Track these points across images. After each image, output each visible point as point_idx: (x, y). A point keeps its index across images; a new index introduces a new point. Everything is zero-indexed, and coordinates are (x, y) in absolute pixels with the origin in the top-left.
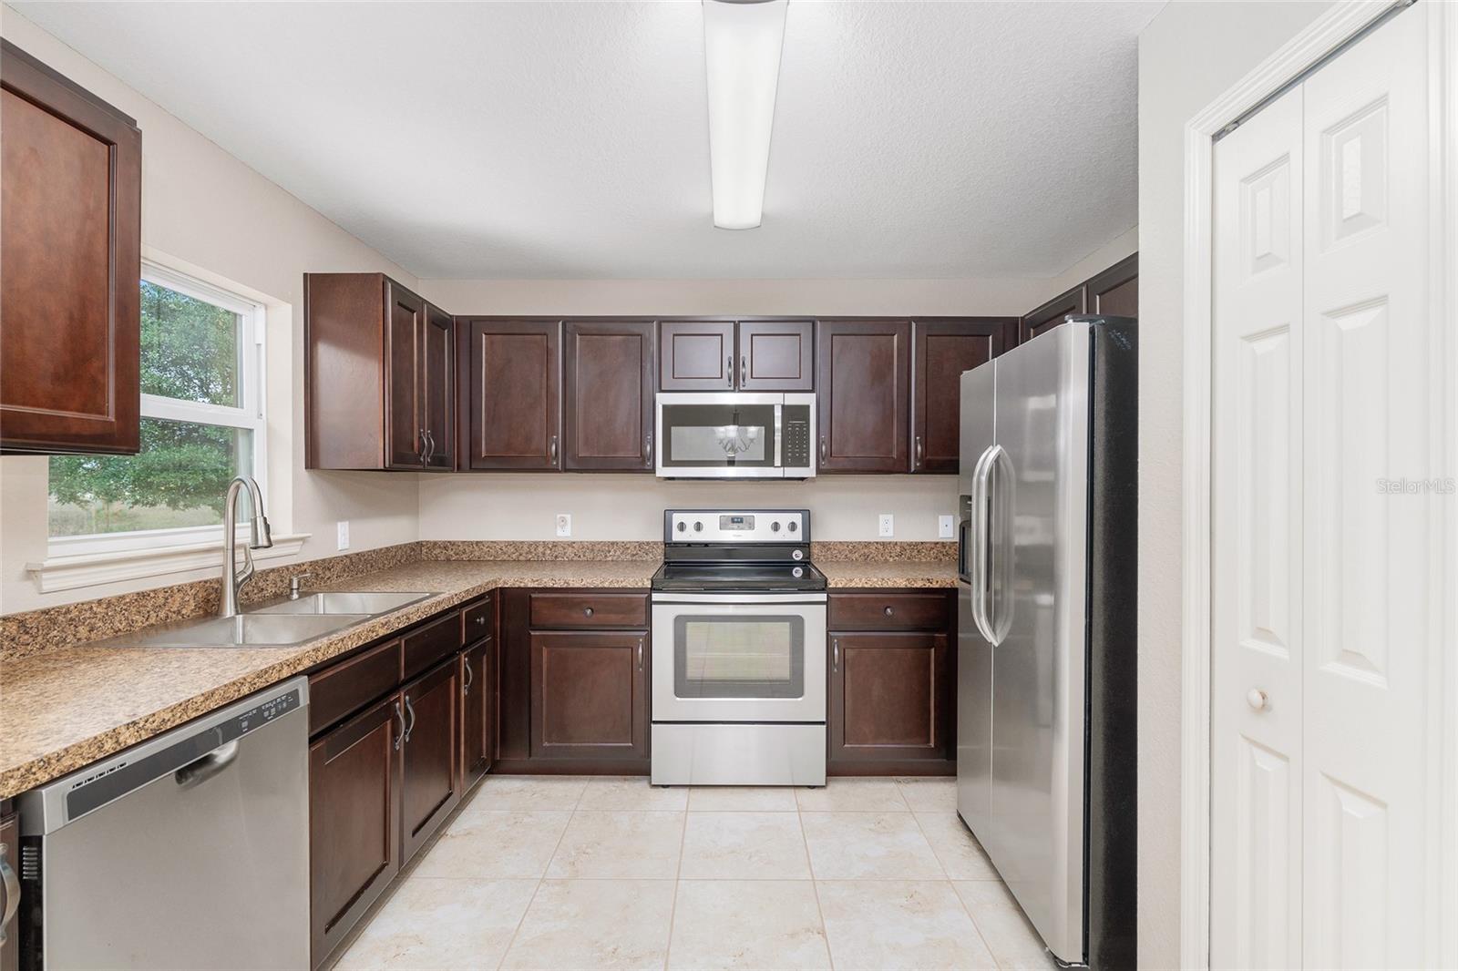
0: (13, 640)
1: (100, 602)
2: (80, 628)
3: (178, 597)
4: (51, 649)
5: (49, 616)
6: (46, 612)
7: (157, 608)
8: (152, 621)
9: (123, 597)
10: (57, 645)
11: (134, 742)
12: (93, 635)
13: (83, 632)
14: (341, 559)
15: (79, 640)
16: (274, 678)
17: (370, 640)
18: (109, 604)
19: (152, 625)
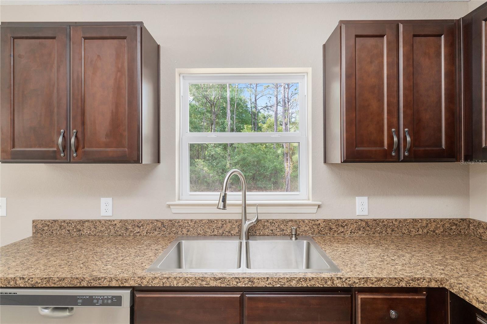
0: (160, 228)
1: (191, 220)
2: (184, 230)
3: (229, 225)
4: (172, 235)
5: (172, 223)
6: (171, 221)
7: (218, 228)
8: (216, 233)
9: (202, 220)
10: (175, 234)
11: (23, 286)
12: (189, 233)
13: (185, 231)
14: (356, 221)
15: (183, 234)
16: (106, 284)
17: (198, 285)
18: (195, 222)
19: (215, 235)
